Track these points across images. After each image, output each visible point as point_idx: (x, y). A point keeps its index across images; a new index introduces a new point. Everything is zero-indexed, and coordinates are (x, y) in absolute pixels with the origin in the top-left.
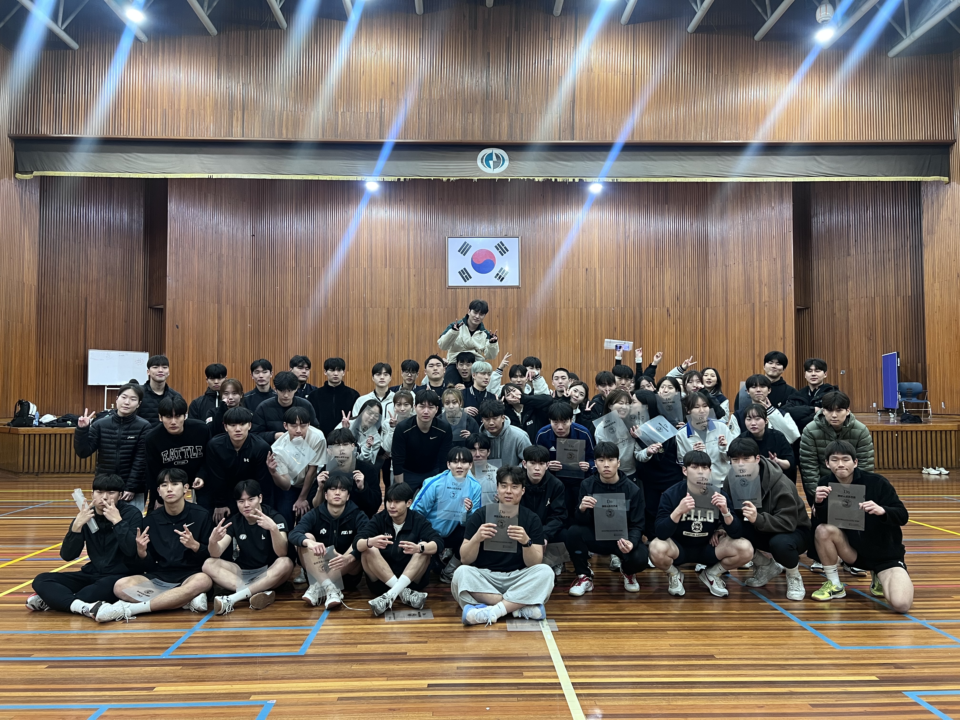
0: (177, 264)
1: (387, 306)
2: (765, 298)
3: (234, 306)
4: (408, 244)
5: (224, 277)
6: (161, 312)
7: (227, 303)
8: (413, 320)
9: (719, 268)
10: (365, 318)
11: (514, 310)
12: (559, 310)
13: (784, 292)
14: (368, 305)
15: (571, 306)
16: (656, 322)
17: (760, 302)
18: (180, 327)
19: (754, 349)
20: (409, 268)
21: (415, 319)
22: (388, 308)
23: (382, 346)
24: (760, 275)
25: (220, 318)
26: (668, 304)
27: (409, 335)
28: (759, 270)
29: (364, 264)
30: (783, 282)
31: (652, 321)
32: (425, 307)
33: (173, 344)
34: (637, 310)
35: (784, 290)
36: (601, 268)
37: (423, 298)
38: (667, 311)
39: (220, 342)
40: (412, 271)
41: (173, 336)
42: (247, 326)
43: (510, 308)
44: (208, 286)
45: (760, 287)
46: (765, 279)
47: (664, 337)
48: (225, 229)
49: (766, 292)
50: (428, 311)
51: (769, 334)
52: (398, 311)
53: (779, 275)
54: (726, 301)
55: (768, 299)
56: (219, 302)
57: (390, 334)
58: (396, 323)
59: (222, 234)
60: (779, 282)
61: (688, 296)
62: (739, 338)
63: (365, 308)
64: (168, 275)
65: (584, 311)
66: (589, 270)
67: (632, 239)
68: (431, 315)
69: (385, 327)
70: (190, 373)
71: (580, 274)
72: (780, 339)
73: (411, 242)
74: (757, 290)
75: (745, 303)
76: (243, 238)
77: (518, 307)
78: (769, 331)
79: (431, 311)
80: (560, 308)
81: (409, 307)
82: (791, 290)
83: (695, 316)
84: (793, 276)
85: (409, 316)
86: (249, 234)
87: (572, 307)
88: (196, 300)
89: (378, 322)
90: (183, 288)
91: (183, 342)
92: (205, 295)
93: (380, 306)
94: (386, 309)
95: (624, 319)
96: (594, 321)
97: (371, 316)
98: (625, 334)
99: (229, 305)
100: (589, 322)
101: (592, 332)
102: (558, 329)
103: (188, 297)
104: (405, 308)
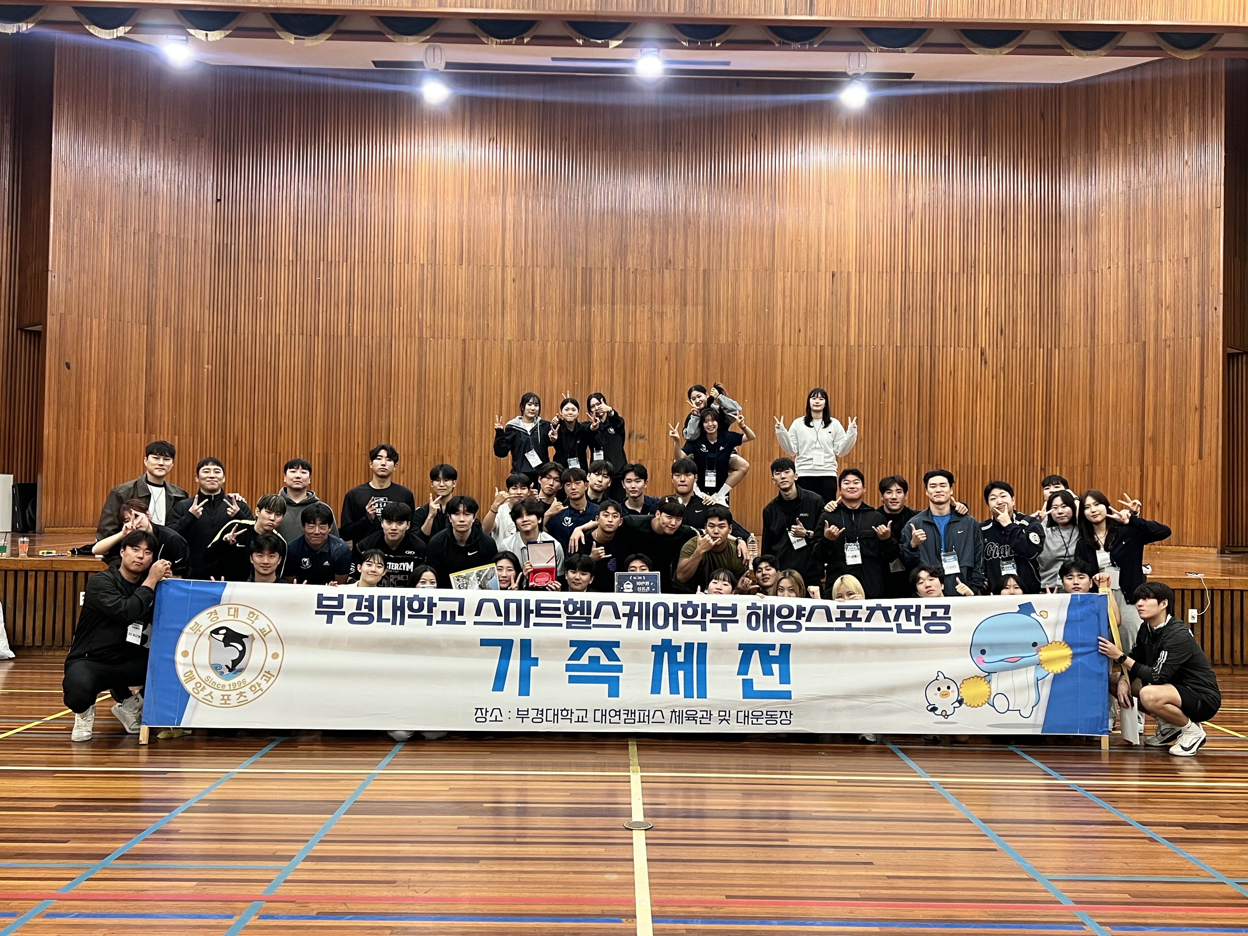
0: (69, 249)
1: (461, 335)
2: (1167, 332)
3: (179, 332)
4: (504, 221)
5: (161, 276)
6: (39, 337)
7: (165, 323)
8: (510, 363)
9: (1081, 277)
10: (421, 356)
11: (696, 347)
12: (780, 348)
13: (1203, 321)
14: (426, 333)
15: (802, 342)
16: (961, 375)
17: (1156, 340)
18: (73, 366)
19: (1143, 428)
20: (504, 266)
21: (514, 360)
22: (464, 340)
23: (451, 410)
24: (1157, 288)
25: (151, 351)
26: (983, 340)
27: (501, 392)
28: (1157, 279)
29: (421, 256)
30: (1202, 304)
31: (953, 373)
32: (533, 339)
33: (59, 399)
34: (926, 351)
35: (1203, 317)
36: (860, 272)
37: (529, 321)
38: (982, 354)
39: (150, 396)
40: (510, 274)
41: (59, 382)
42: (203, 368)
43: (691, 344)
44: (128, 293)
45: (1157, 311)
46: (1168, 296)
47: (974, 402)
48: (163, 187)
49: (1168, 321)
50: (537, 348)
51: (1172, 399)
52: (483, 344)
53: (1195, 290)
54: (1093, 337)
55: (1172, 335)
56: (150, 322)
57: (466, 389)
58: (479, 369)
59: (157, 196)
60: (1195, 302)
61: (1020, 327)
62: (1115, 407)
63: (421, 337)
64: (50, 268)
65: (827, 351)
66: (838, 275)
67: (918, 216)
68: (544, 355)
69: (458, 374)
70: (92, 452)
71: (822, 282)
72: (1193, 408)
73: (510, 218)
74: (1152, 318)
75: (1129, 342)
76: (198, 206)
77: (704, 344)
78: (1172, 393)
79: (544, 347)
80: (782, 346)
81: (502, 339)
82: (1218, 317)
83: (1033, 366)
84: (1222, 291)
85: (502, 355)
86: (210, 196)
87: (805, 345)
88: (105, 317)
89: (445, 366)
90: (81, 295)
91: (79, 395)
92: (122, 309)
93: (449, 335)
94: (460, 341)
95: (901, 368)
96: (845, 371)
97: (432, 354)
98: (902, 396)
99: (168, 328)
100: (835, 371)
101: (840, 391)
102: (778, 384)
103: (89, 311)
104: (495, 340)
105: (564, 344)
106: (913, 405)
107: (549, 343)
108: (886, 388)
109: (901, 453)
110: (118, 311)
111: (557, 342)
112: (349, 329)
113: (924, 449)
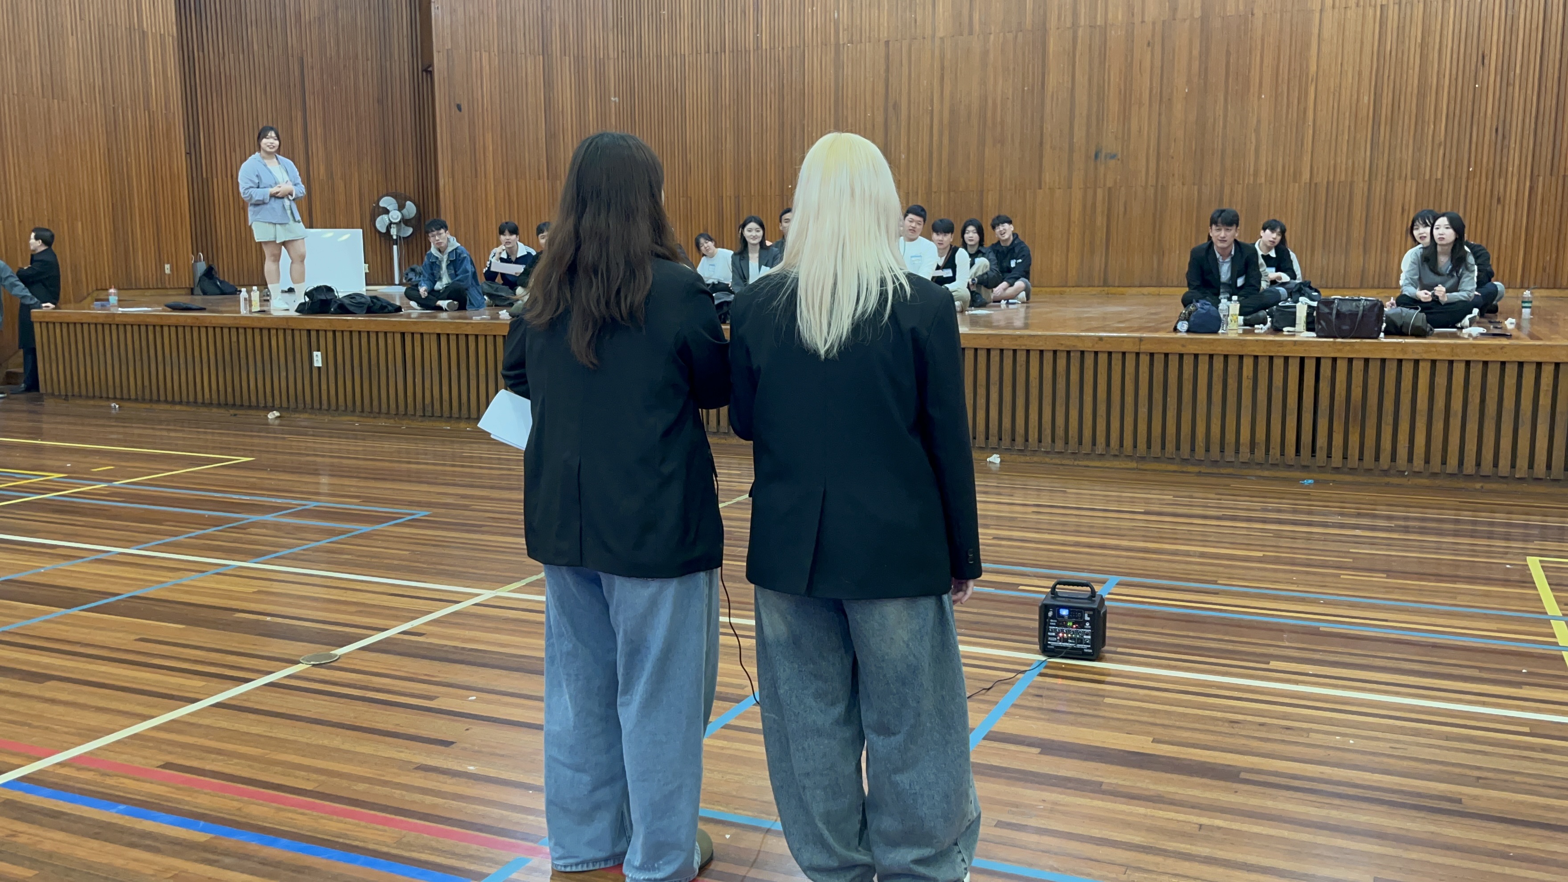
1: (884, 36)
3: (579, 61)
7: (564, 52)
8: (943, 68)
11: (1191, 24)
12: (1317, 15)
14: (843, 38)
18: (464, 107)
22: (887, 43)
25: (548, 85)
32: (971, 33)
33: (452, 145)
41: (451, 127)
42: (610, 101)
43: (1184, 20)
44: (519, 22)
50: (977, 45)
52: (910, 46)
56: (545, 50)
57: (890, 105)
63: (837, 44)
68: (985, 53)
69: (881, 89)
70: (492, 203)
79: (985, 42)
81: (933, 36)
85: (933, 57)
88: (496, 50)
89: (865, 78)
90: (468, 25)
91: (473, 140)
92: (514, 40)
93: (870, 37)
94: (882, 43)
95: (1512, 30)
96: (1419, 40)
97: (850, 65)
98: (1512, 74)
99: (567, 58)
100: (1403, 42)
101: (1411, 71)
102: (1313, 68)
103: (478, 45)
104: (924, 38)
105: (1010, 36)
106: (1530, 86)
107: (992, 37)
108: (1486, 61)
109: (1505, 160)
110: (509, 41)
111: (1001, 34)
112: (757, 40)
113: (1544, 153)
